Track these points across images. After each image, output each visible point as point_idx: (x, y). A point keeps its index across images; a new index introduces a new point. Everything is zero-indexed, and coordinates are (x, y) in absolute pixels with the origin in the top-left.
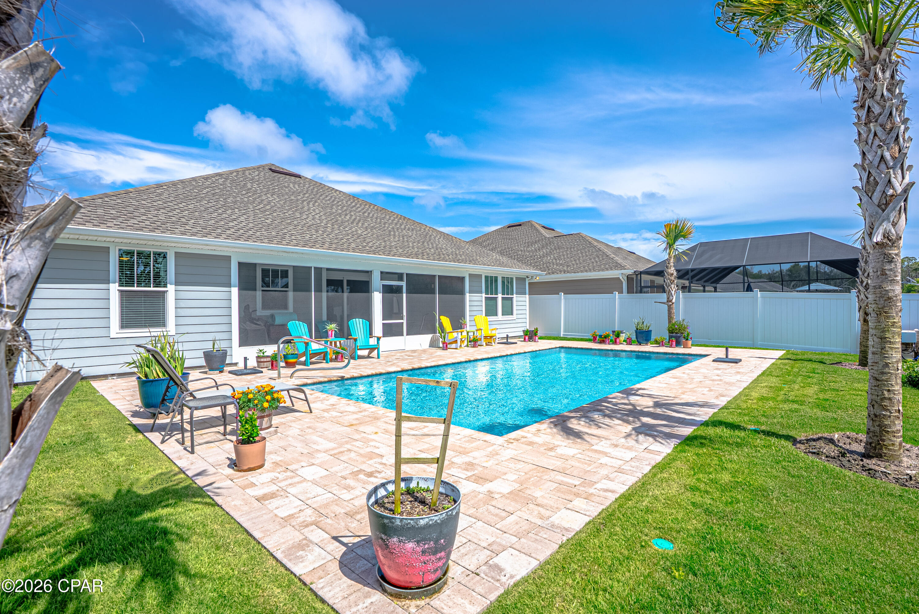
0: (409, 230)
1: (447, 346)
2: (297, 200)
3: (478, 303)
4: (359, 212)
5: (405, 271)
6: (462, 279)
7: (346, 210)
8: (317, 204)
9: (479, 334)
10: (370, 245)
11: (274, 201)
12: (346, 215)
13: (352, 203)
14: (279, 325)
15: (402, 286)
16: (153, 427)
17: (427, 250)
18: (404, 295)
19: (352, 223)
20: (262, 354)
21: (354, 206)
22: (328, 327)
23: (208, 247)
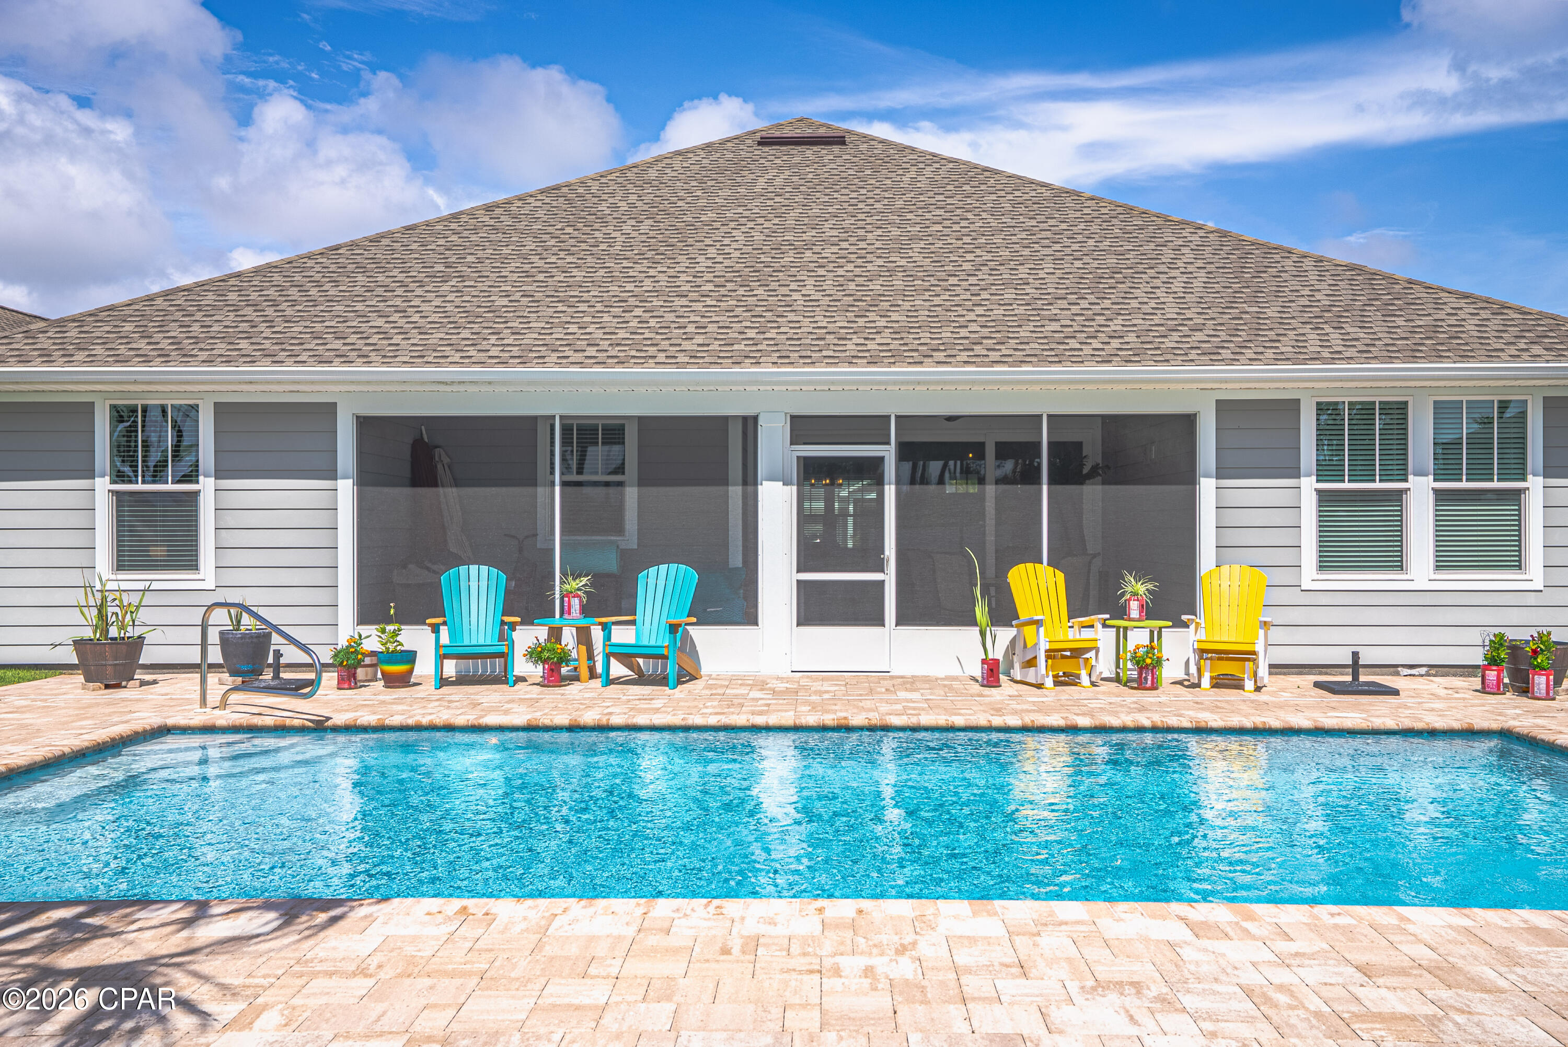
3: (1276, 517)
5: (893, 409)
15: (881, 459)
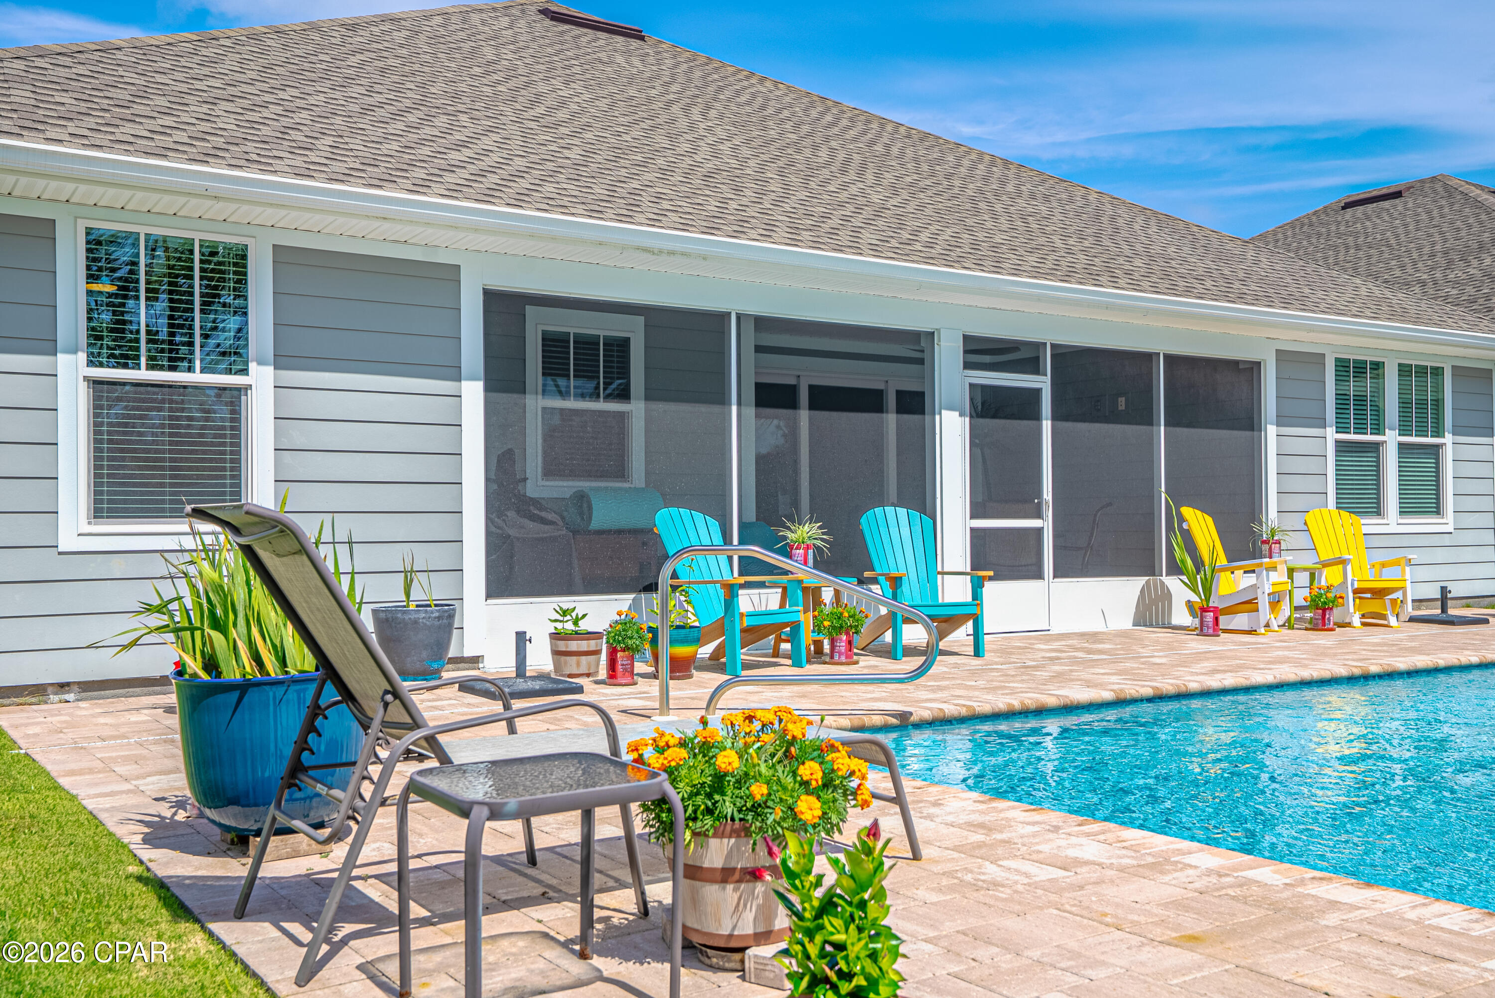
0: (1033, 196)
1: (1216, 621)
2: (649, 99)
3: (1311, 465)
4: (855, 140)
5: (1048, 337)
6: (1253, 369)
7: (809, 135)
8: (713, 113)
9: (1330, 577)
10: (924, 236)
11: (576, 99)
12: (815, 147)
13: (822, 114)
14: (608, 532)
15: (1037, 392)
16: (246, 897)
17: (1121, 260)
18: (1047, 425)
19: (844, 171)
20: (570, 626)
21: (833, 124)
22: (789, 534)
23: (386, 225)
